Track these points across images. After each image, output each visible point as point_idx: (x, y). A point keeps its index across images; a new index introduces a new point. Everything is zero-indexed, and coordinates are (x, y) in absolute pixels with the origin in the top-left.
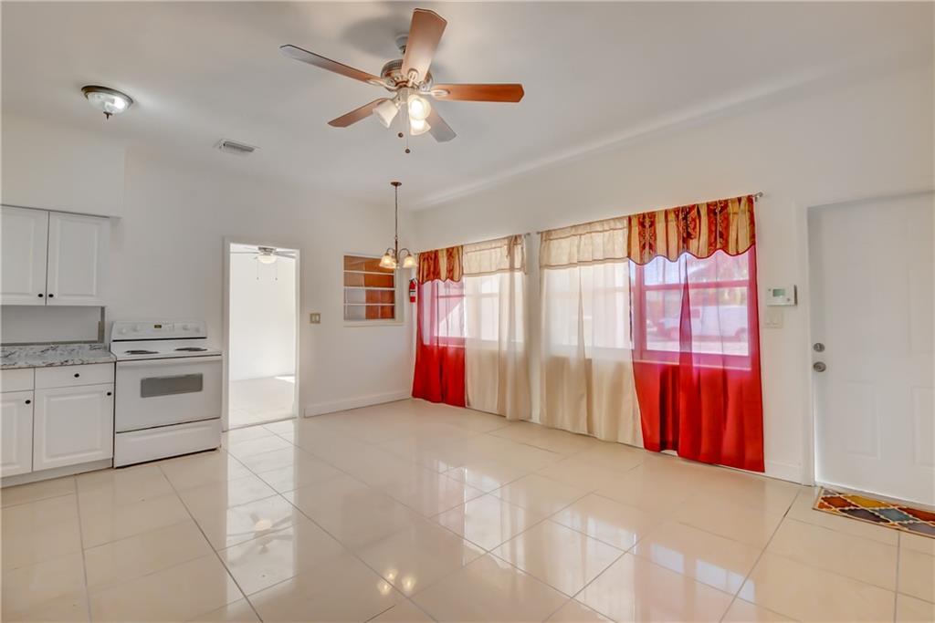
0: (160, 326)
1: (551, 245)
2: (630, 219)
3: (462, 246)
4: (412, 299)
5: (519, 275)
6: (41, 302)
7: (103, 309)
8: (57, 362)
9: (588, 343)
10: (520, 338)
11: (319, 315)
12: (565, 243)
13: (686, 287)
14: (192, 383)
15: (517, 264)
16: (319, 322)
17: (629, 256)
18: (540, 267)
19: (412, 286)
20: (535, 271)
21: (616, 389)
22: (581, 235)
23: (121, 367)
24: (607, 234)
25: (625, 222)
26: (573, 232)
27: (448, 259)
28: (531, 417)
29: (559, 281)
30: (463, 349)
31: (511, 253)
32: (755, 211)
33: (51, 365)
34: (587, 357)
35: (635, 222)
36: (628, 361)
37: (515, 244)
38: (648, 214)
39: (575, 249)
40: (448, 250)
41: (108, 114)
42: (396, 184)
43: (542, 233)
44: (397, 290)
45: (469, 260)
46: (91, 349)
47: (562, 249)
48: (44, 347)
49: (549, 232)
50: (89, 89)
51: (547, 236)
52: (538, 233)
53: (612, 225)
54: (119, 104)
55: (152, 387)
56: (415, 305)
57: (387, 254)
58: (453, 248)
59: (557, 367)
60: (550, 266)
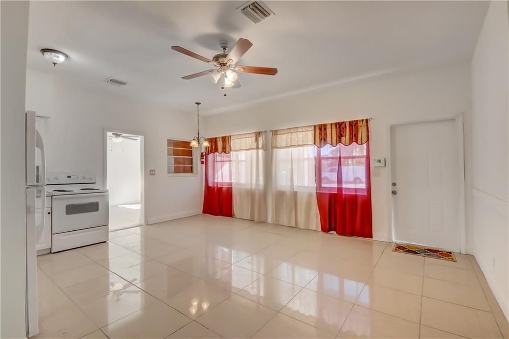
0: (70, 177)
1: (277, 137)
2: (315, 126)
3: (230, 136)
4: (202, 163)
5: (261, 152)
9: (295, 184)
10: (261, 182)
11: (154, 171)
12: (284, 136)
13: (340, 158)
14: (93, 207)
15: (260, 146)
16: (154, 175)
17: (315, 144)
18: (272, 148)
19: (202, 156)
20: (269, 149)
21: (309, 205)
22: (292, 133)
23: (56, 199)
24: (304, 133)
25: (313, 128)
26: (288, 131)
27: (223, 142)
28: (267, 220)
29: (281, 154)
30: (231, 188)
31: (257, 140)
32: (369, 126)
34: (295, 190)
35: (317, 128)
36: (314, 192)
37: (259, 136)
38: (323, 125)
39: (289, 140)
40: (222, 137)
41: (55, 64)
42: (198, 104)
43: (273, 131)
44: (194, 157)
45: (234, 143)
47: (282, 139)
49: (276, 131)
50: (44, 50)
51: (275, 133)
52: (271, 131)
53: (307, 129)
54: (61, 59)
55: (72, 209)
56: (204, 165)
57: (194, 140)
58: (225, 137)
59: (280, 195)
60: (276, 147)
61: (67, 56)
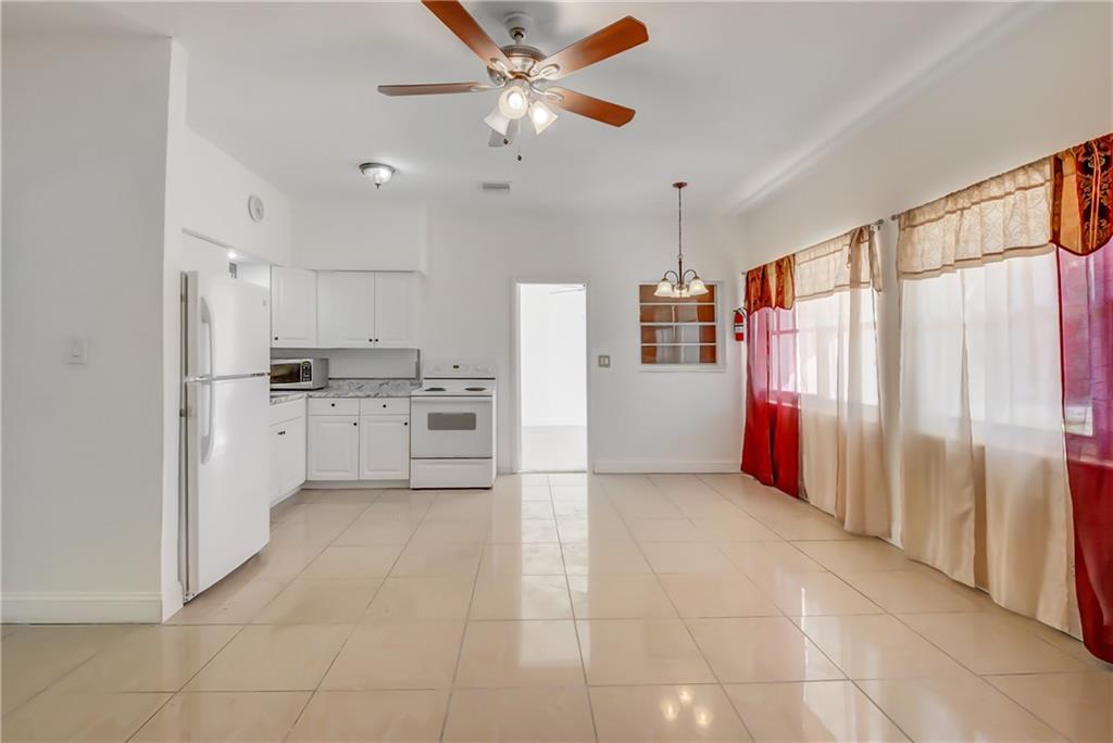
0: (457, 368)
1: (916, 237)
2: (1058, 162)
3: (794, 255)
4: (739, 337)
5: (868, 297)
6: (371, 345)
7: (419, 351)
8: (372, 394)
9: (978, 412)
11: (608, 357)
12: (934, 230)
14: (467, 422)
15: (865, 275)
16: (608, 366)
17: (1055, 239)
18: (898, 276)
19: (738, 319)
20: (893, 278)
22: (962, 209)
23: (415, 402)
24: (1010, 199)
25: (1048, 169)
26: (950, 206)
27: (778, 277)
28: (890, 536)
29: (929, 298)
30: (797, 410)
31: (853, 260)
33: (368, 396)
34: (977, 440)
35: (1069, 167)
36: (1059, 456)
37: (859, 241)
38: (1098, 141)
39: (951, 239)
40: (775, 264)
41: (378, 185)
42: (680, 185)
43: (899, 216)
44: (718, 324)
45: (805, 277)
46: (412, 384)
47: (932, 240)
48: (381, 382)
49: (910, 214)
50: (365, 166)
51: (908, 219)
52: (893, 218)
53: (1021, 179)
54: (383, 174)
55: (438, 422)
56: (744, 344)
58: (782, 260)
59: (927, 453)
60: (915, 274)
61: (393, 171)
